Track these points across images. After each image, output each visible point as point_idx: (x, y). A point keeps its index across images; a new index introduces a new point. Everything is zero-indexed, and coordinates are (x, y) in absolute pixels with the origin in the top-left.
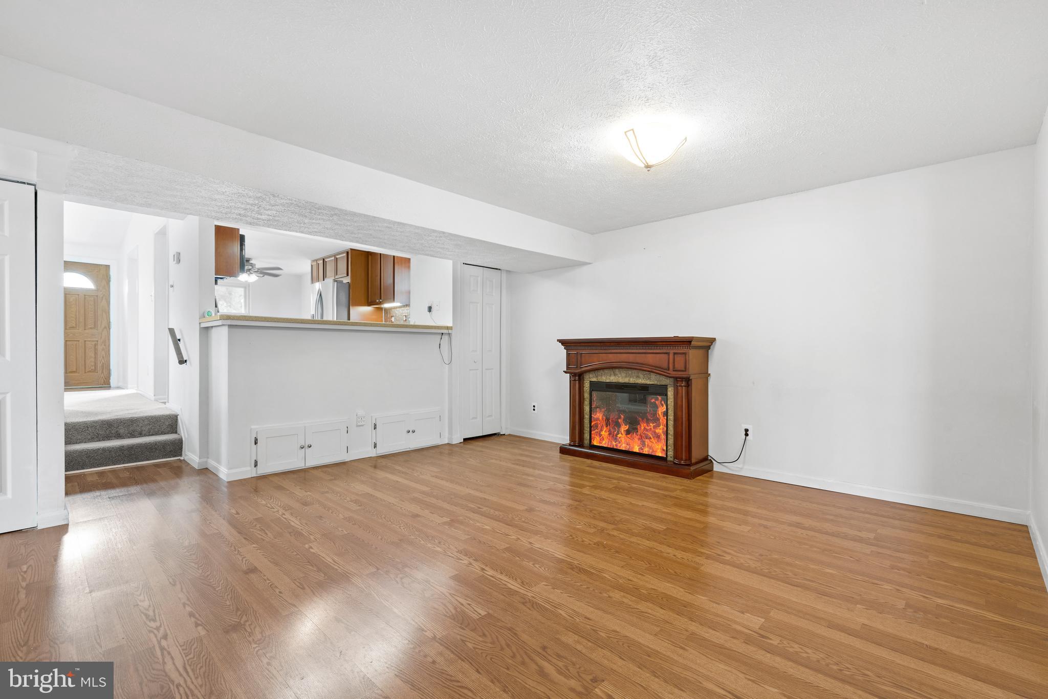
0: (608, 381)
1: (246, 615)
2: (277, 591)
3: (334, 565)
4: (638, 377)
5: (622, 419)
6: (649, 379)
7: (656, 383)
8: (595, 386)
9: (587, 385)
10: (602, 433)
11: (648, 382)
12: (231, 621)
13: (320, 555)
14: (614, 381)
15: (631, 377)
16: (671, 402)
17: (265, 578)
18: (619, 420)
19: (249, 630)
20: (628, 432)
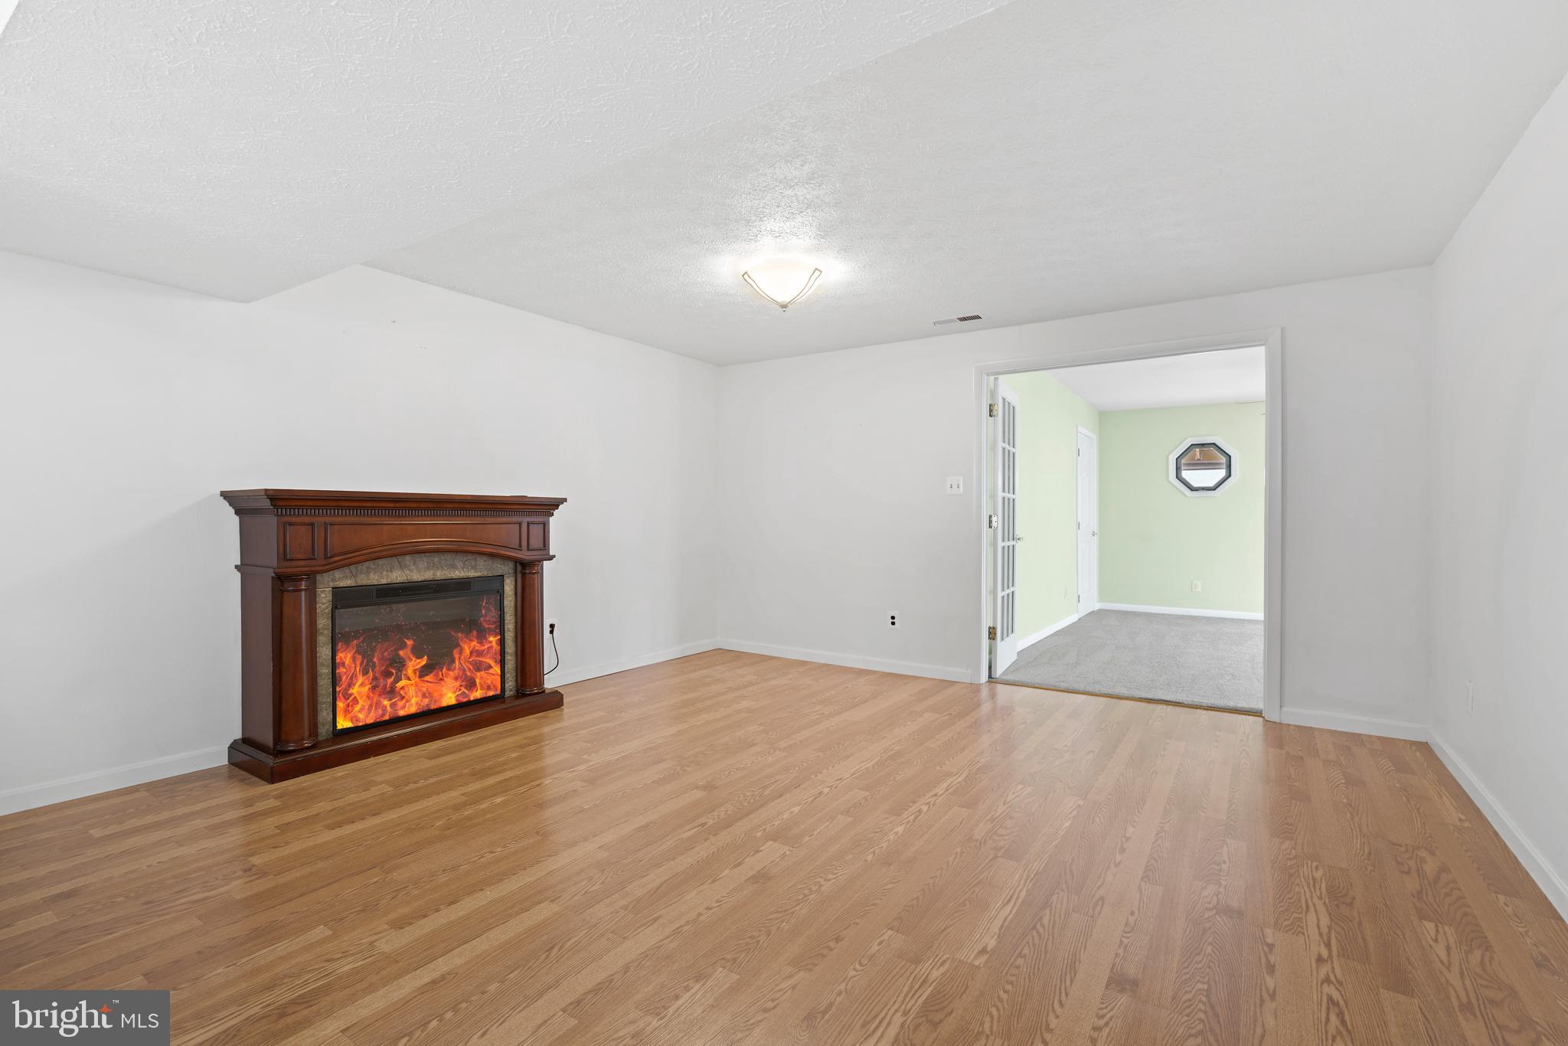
0: (384, 581)
1: (1201, 917)
2: (1132, 919)
3: (1018, 898)
4: (454, 567)
5: (409, 648)
6: (474, 568)
7: (485, 573)
8: (343, 598)
9: (324, 599)
10: (351, 691)
11: (472, 574)
12: (1226, 922)
13: (1002, 926)
14: (399, 580)
15: (438, 569)
16: (510, 601)
17: (1121, 951)
18: (401, 653)
19: (1215, 898)
20: (424, 672)
